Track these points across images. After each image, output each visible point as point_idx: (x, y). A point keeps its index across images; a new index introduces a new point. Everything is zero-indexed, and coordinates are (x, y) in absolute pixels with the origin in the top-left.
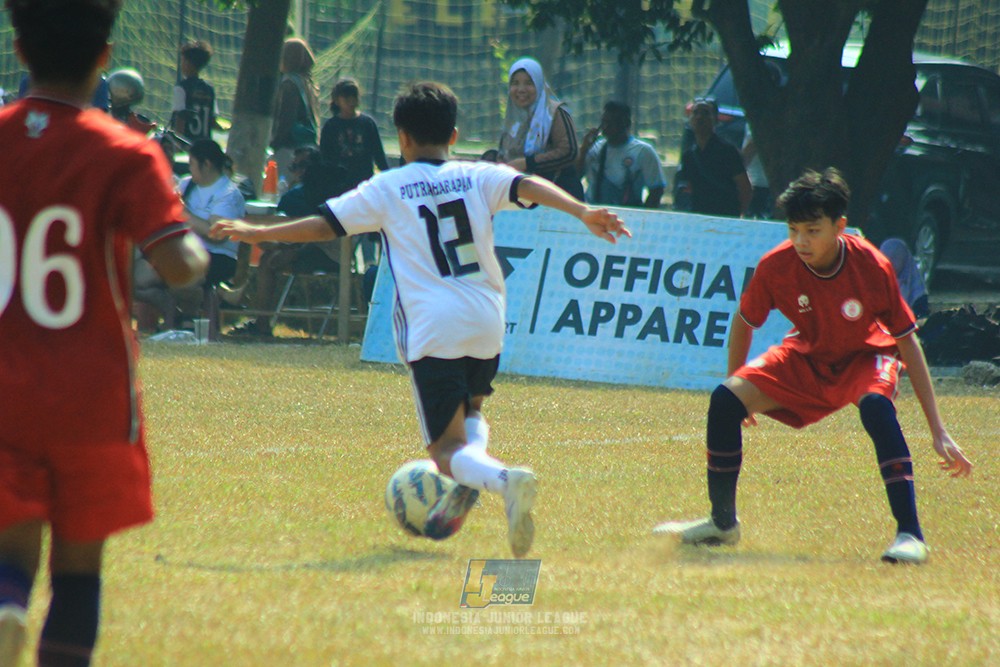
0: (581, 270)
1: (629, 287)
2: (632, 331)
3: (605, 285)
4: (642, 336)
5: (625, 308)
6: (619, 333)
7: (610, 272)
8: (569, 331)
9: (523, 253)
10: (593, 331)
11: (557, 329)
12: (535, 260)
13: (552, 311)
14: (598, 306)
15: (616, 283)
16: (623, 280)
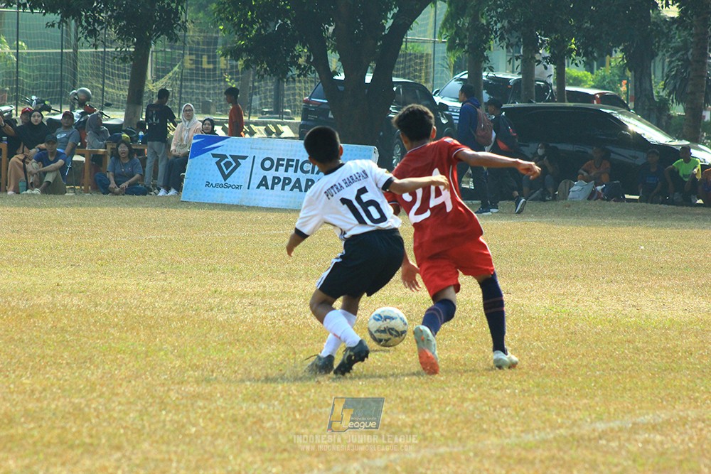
0: (267, 164)
1: (286, 171)
2: (288, 188)
3: (277, 170)
4: (291, 190)
5: (285, 179)
6: (283, 189)
7: (279, 165)
8: (263, 188)
9: (244, 158)
10: (272, 188)
11: (258, 187)
12: (249, 160)
13: (256, 180)
14: (274, 178)
15: (282, 169)
16: (284, 168)
